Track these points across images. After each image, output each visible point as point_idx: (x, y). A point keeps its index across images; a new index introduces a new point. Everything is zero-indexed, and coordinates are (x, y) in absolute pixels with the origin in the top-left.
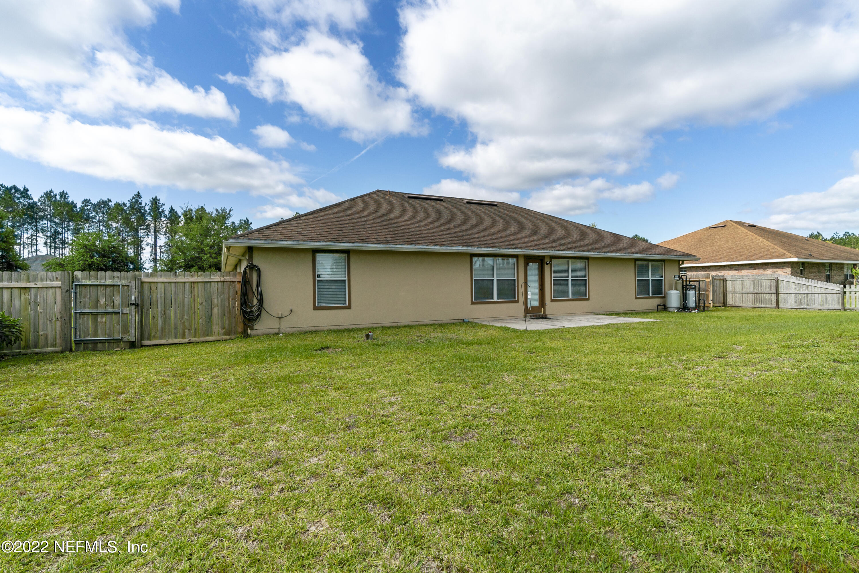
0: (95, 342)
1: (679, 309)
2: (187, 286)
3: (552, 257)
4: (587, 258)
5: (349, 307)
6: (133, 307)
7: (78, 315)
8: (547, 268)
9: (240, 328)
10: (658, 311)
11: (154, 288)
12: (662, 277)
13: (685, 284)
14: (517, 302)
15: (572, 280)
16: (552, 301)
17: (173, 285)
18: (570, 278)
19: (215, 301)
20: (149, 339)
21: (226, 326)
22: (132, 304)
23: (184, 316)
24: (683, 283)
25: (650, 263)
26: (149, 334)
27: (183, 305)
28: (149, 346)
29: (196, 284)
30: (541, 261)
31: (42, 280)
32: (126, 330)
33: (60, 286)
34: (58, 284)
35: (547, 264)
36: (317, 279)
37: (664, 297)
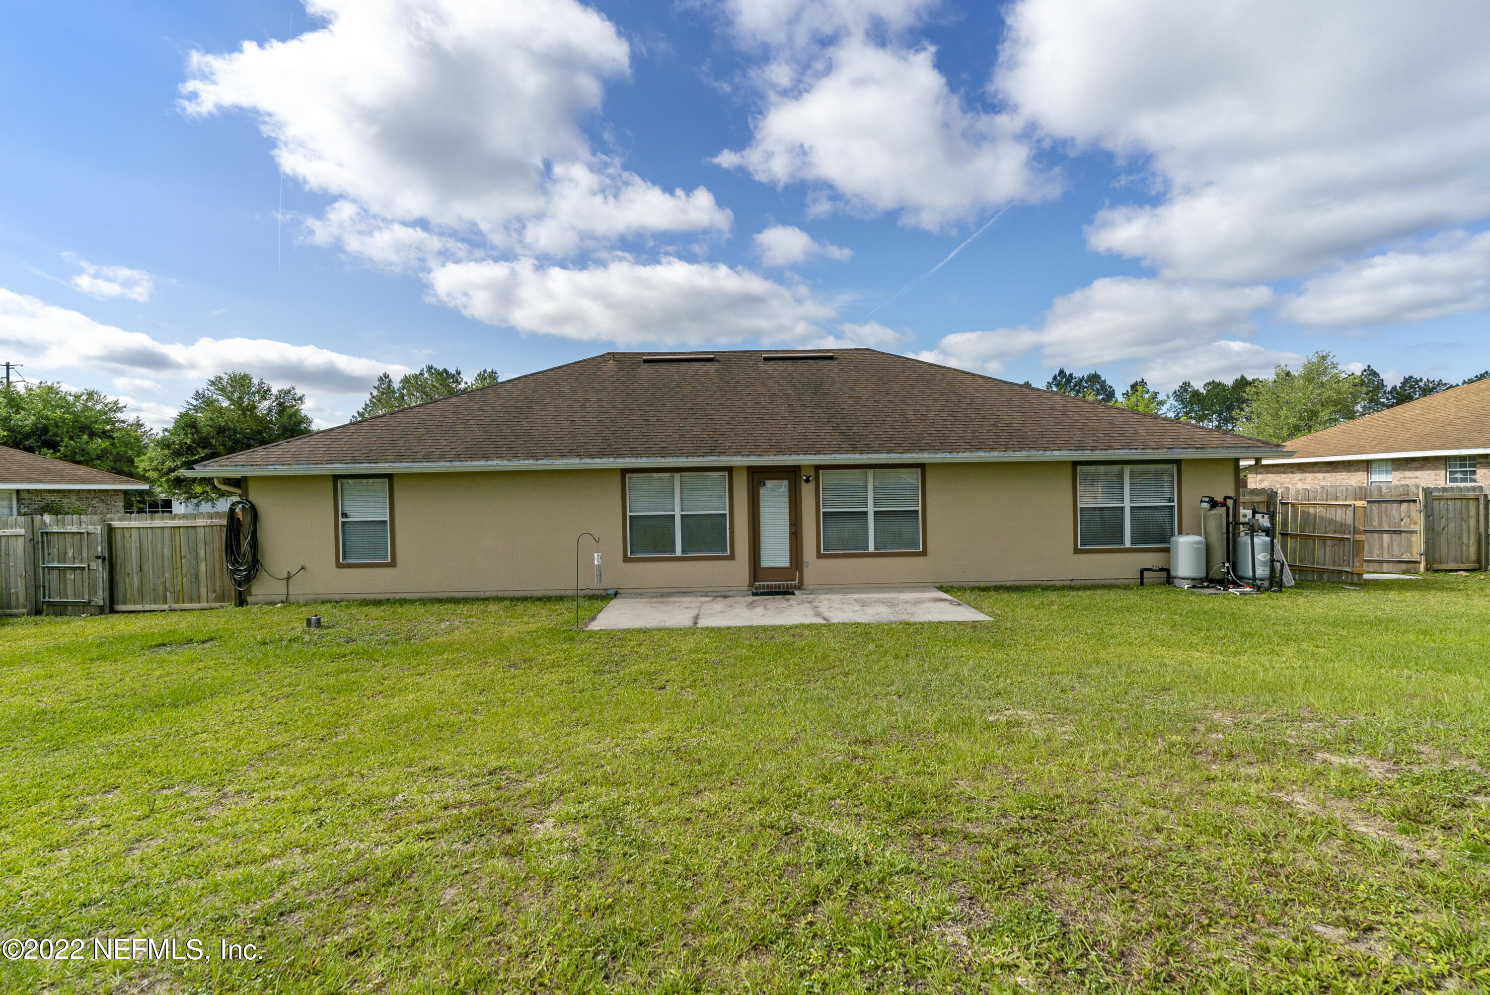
0: (65, 605)
1: (1198, 583)
2: (167, 533)
3: (818, 468)
4: (922, 466)
5: (393, 564)
6: (100, 561)
7: (46, 570)
8: (807, 491)
9: (232, 590)
10: (1142, 584)
11: (128, 536)
12: (1171, 500)
13: (1231, 520)
14: (732, 557)
15: (875, 512)
16: (820, 556)
17: (149, 530)
18: (871, 509)
19: (202, 553)
20: (124, 602)
21: (218, 588)
22: (98, 557)
23: (163, 573)
24: (1228, 516)
25: (1127, 470)
26: (125, 596)
27: (163, 558)
28: (124, 612)
29: (177, 530)
30: (792, 474)
31: (12, 528)
32: (93, 591)
33: (23, 533)
34: (22, 531)
35: (807, 481)
36: (341, 520)
37: (1167, 550)
